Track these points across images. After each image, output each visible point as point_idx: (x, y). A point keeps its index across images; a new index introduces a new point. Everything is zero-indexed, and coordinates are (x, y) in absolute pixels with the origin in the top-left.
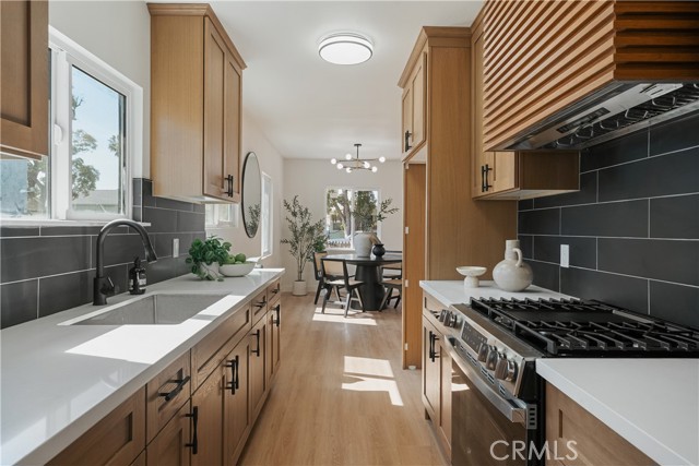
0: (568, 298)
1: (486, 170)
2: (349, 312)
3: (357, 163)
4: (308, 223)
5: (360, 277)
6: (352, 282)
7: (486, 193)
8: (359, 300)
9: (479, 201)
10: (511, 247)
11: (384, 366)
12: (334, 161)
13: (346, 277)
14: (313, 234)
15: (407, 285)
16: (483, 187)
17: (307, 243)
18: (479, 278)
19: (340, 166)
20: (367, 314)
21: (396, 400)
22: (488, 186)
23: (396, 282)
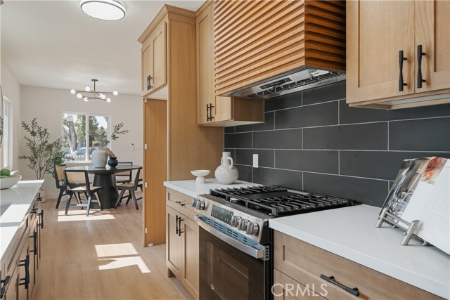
0: (257, 185)
1: (210, 107)
2: (90, 212)
3: (94, 95)
4: (46, 142)
5: (98, 183)
6: (92, 188)
7: (209, 121)
8: (98, 201)
9: (202, 127)
10: (226, 156)
11: (129, 248)
12: (73, 92)
13: (88, 184)
14: (51, 150)
15: (146, 186)
16: (208, 118)
17: (45, 159)
18: (206, 177)
19: (79, 96)
20: (105, 211)
21: (144, 269)
22: (211, 118)
23: (126, 185)
